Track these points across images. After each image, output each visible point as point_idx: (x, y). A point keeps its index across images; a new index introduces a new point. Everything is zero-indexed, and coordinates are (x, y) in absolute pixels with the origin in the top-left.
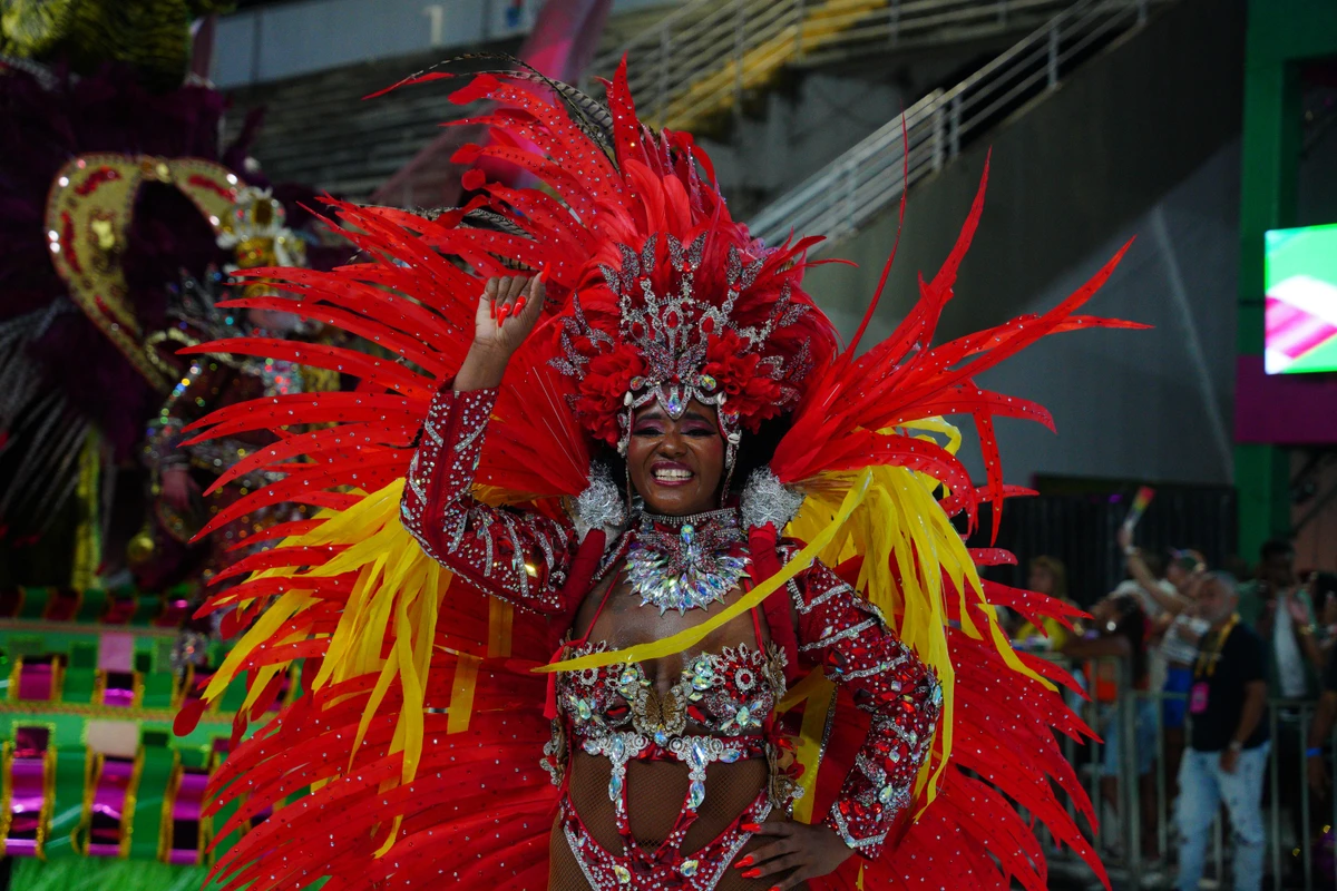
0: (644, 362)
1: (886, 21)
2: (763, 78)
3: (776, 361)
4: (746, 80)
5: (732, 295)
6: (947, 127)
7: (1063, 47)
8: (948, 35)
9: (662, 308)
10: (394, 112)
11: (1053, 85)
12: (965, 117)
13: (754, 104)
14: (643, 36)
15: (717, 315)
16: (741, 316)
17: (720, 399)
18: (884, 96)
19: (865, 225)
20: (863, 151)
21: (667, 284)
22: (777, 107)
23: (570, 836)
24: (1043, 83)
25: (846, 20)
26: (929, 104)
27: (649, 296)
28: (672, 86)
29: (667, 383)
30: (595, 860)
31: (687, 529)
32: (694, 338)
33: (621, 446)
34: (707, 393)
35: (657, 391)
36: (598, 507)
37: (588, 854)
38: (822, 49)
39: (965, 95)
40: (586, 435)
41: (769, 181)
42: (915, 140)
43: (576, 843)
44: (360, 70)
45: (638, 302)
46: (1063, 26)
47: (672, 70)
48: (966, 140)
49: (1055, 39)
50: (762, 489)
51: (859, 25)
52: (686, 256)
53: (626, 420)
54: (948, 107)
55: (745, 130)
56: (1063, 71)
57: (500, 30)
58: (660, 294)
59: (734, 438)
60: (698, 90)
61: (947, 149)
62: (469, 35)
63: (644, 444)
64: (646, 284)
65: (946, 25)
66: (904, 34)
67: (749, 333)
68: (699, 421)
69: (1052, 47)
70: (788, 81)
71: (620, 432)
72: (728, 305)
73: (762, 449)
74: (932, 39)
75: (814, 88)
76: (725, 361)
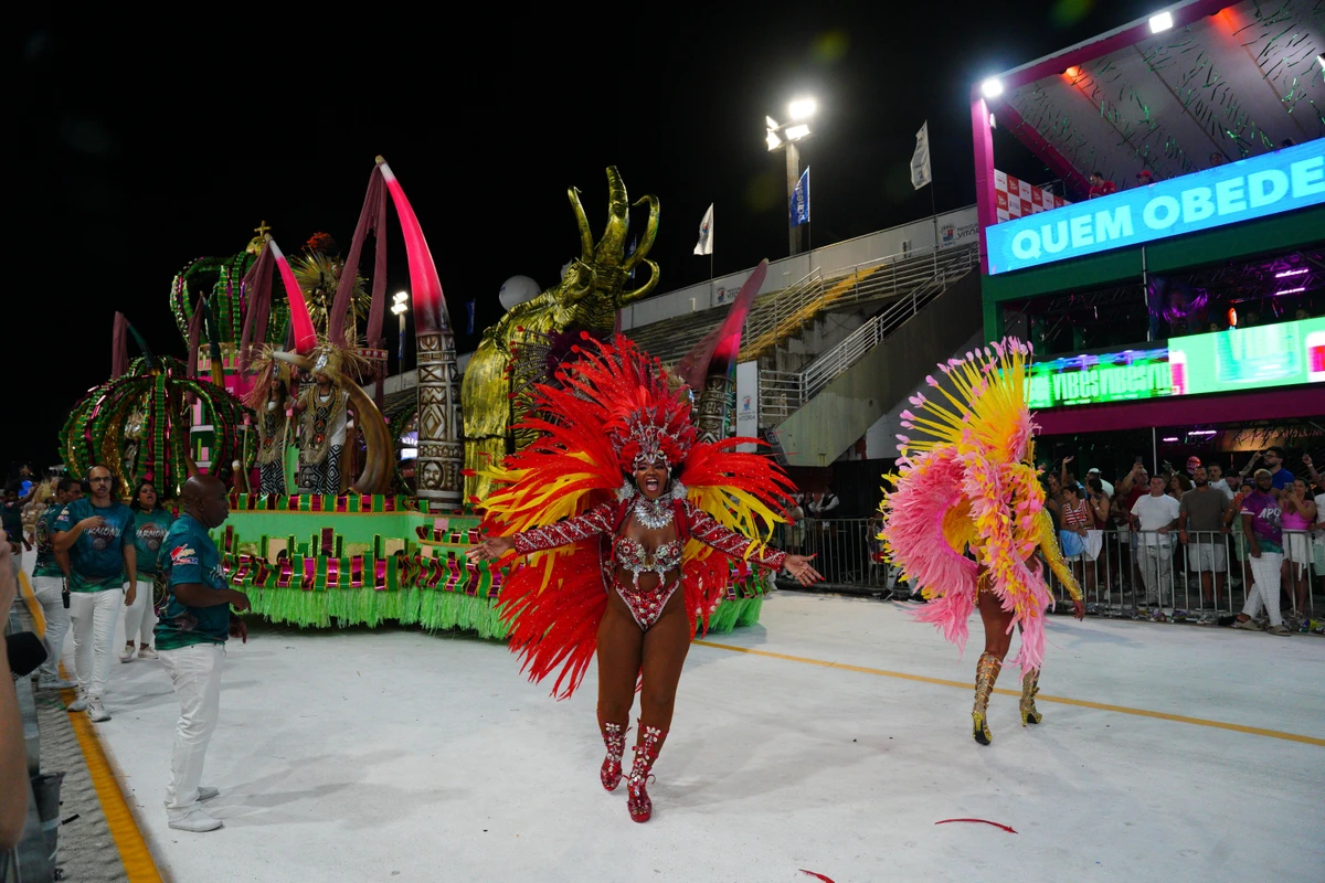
0: (640, 447)
1: (854, 293)
2: (811, 315)
3: (682, 444)
4: (805, 316)
5: (666, 424)
6: (879, 329)
7: (917, 300)
8: (876, 297)
9: (645, 430)
10: (681, 335)
11: (915, 313)
12: (885, 326)
13: (808, 325)
14: (768, 303)
15: (662, 431)
16: (670, 431)
17: (665, 457)
18: (855, 319)
19: (850, 366)
20: (849, 339)
21: (646, 422)
22: (817, 325)
23: (618, 590)
24: (912, 312)
25: (839, 293)
26: (873, 321)
27: (640, 426)
28: (779, 320)
29: (648, 454)
30: (626, 595)
31: (657, 502)
32: (655, 438)
33: (634, 474)
34: (661, 456)
35: (645, 456)
36: (625, 492)
37: (625, 594)
38: (831, 304)
39: (884, 318)
40: (623, 471)
41: (816, 353)
42: (868, 335)
43: (620, 592)
44: (668, 321)
45: (637, 427)
46: (917, 292)
47: (778, 314)
48: (885, 333)
49: (915, 297)
50: (678, 487)
51: (844, 295)
52: (651, 412)
53: (635, 466)
54: (879, 322)
55: (806, 333)
56: (918, 308)
57: (716, 304)
58: (643, 424)
59: (670, 469)
60: (788, 321)
61: (879, 337)
62: (706, 306)
63: (643, 473)
64: (639, 422)
65: (875, 293)
66: (860, 297)
67: (673, 436)
68: (659, 464)
69: (914, 299)
70: (820, 316)
71: (634, 469)
72: (665, 428)
73: (680, 471)
74: (871, 298)
75: (830, 318)
76: (666, 445)
